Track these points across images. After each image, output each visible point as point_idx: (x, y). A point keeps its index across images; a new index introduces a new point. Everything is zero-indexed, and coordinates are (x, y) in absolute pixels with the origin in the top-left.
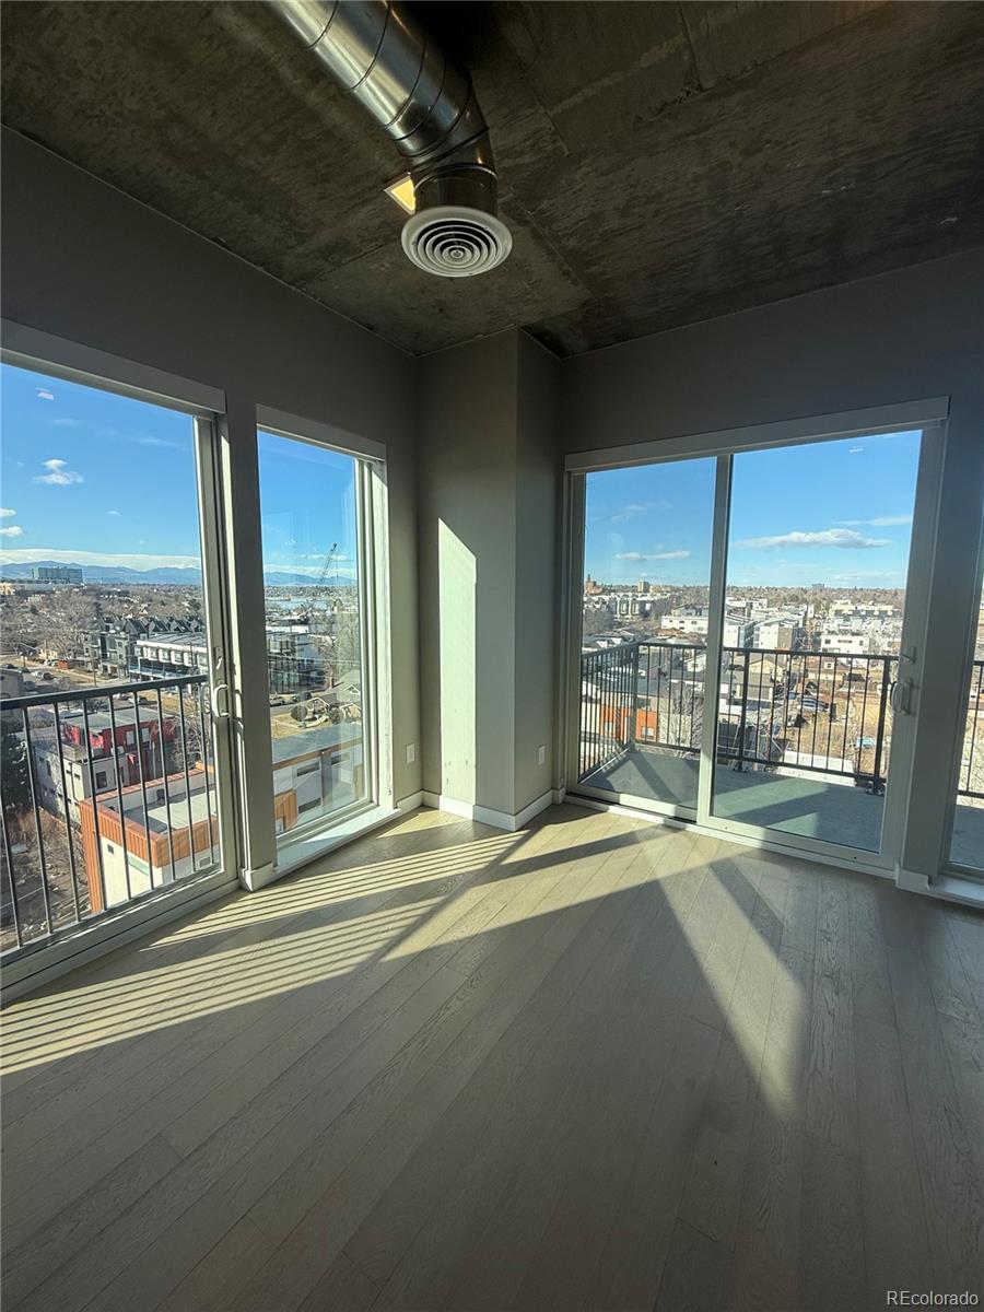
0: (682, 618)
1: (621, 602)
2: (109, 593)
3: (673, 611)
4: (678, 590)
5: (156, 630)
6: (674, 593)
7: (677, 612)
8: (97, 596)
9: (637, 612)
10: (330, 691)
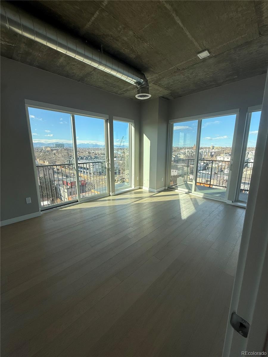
0: (224, 157)
1: (204, 152)
2: (70, 150)
3: (221, 155)
4: (224, 148)
5: (81, 159)
6: (222, 149)
7: (223, 155)
8: (68, 151)
9: (209, 155)
10: (121, 175)
